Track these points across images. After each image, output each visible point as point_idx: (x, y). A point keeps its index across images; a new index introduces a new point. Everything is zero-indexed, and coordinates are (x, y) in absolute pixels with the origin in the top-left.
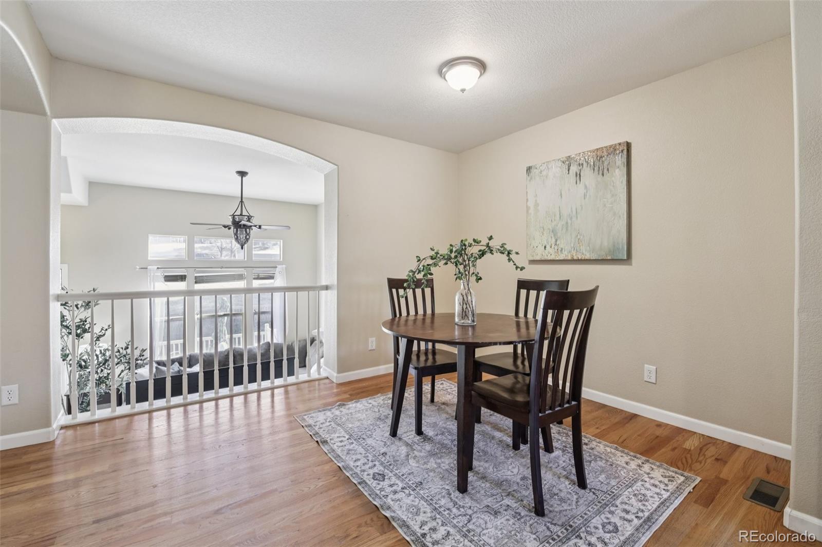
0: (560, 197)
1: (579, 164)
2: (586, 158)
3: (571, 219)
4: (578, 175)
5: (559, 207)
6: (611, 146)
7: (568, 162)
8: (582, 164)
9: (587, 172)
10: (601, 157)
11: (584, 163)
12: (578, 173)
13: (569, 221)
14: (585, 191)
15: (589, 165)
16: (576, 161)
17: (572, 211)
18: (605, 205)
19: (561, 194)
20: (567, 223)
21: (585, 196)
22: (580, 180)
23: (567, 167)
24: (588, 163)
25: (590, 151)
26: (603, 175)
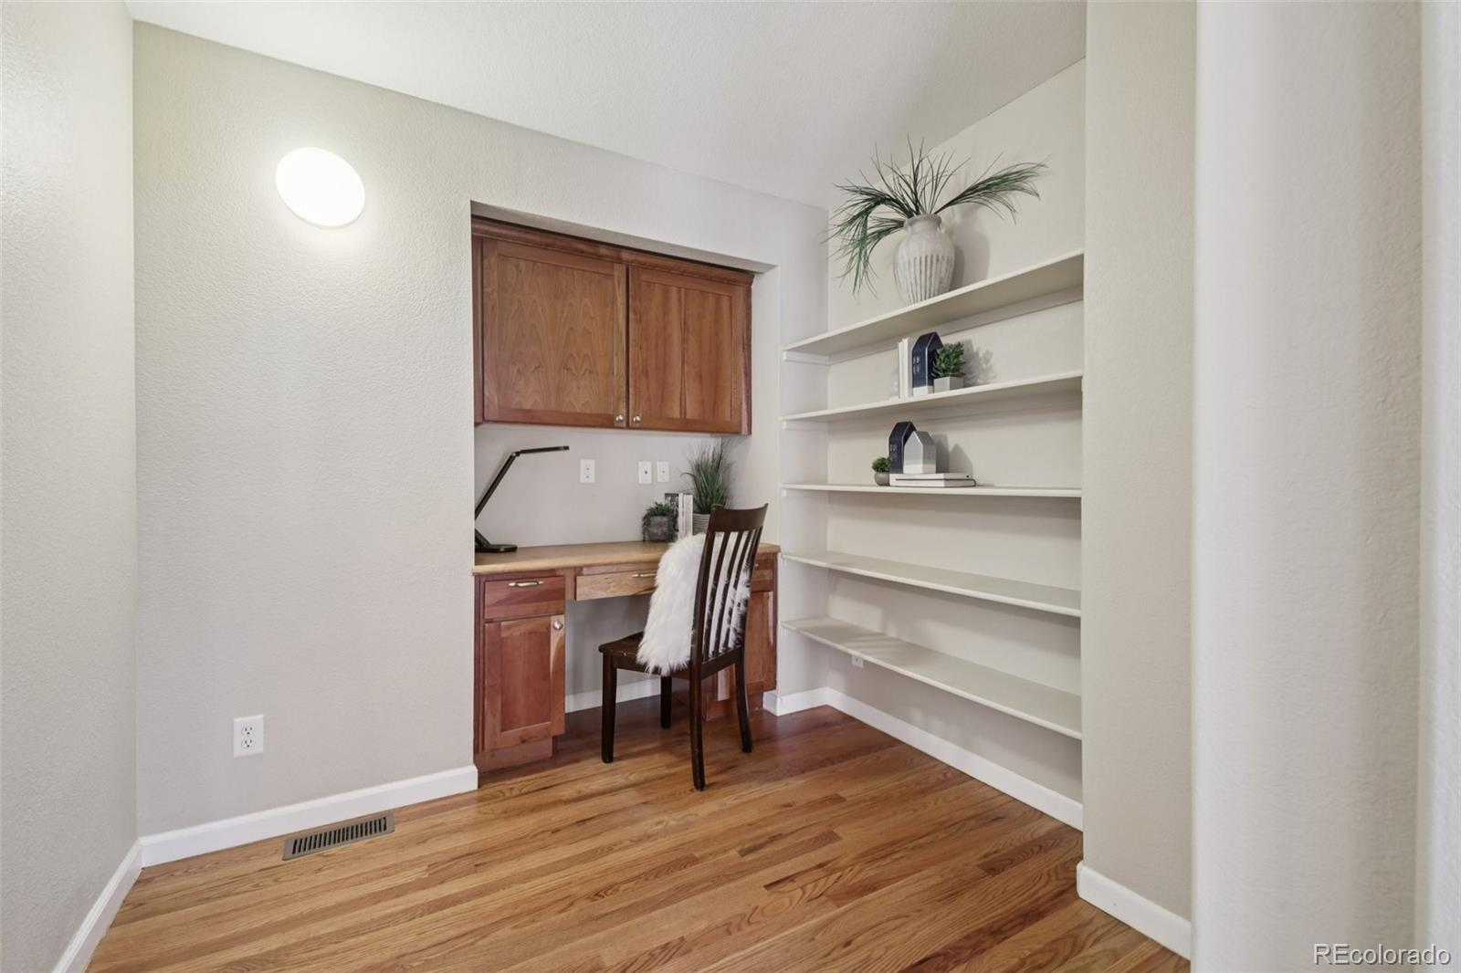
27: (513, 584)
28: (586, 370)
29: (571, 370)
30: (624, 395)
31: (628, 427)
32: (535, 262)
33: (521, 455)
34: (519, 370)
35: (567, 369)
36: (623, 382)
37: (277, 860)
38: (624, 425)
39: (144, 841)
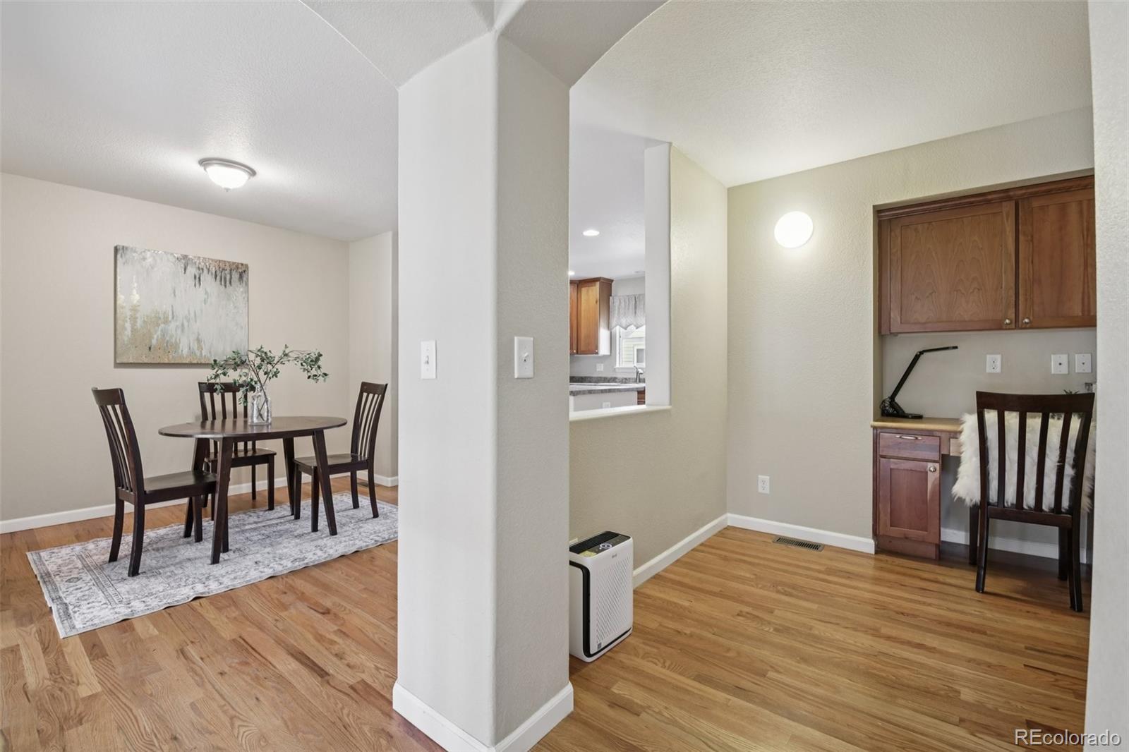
0: (173, 295)
1: (199, 268)
2: (207, 264)
3: (188, 321)
4: (198, 279)
5: (172, 306)
6: (234, 263)
7: (185, 261)
8: (203, 269)
9: (207, 279)
10: (223, 269)
11: (205, 268)
12: (197, 277)
13: (186, 324)
14: (206, 297)
15: (210, 273)
16: (195, 263)
17: (189, 314)
18: (227, 314)
19: (174, 292)
20: (183, 325)
21: (205, 301)
22: (200, 284)
23: (183, 266)
24: (209, 270)
25: (212, 260)
26: (225, 286)
27: (898, 436)
28: (975, 288)
29: (960, 290)
30: (1013, 302)
31: (1017, 327)
32: (930, 223)
33: (925, 354)
34: (916, 298)
35: (957, 291)
36: (1012, 293)
37: (770, 541)
38: (1013, 326)
39: (729, 515)
